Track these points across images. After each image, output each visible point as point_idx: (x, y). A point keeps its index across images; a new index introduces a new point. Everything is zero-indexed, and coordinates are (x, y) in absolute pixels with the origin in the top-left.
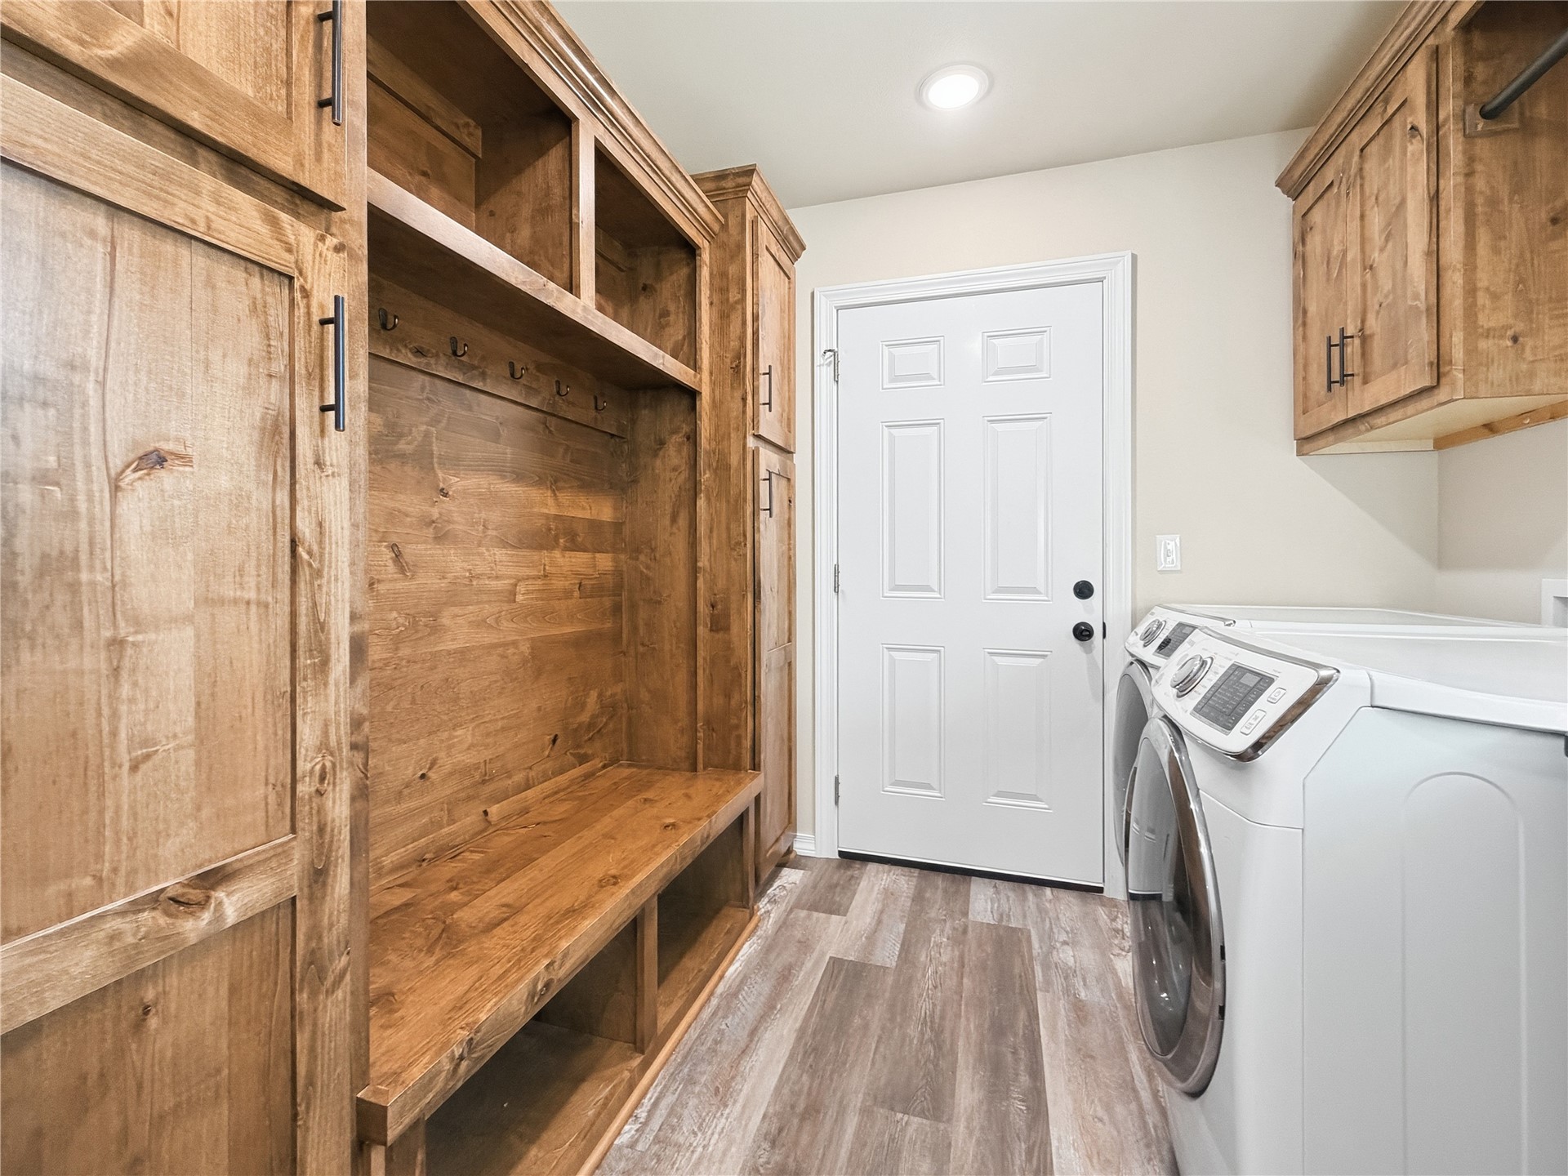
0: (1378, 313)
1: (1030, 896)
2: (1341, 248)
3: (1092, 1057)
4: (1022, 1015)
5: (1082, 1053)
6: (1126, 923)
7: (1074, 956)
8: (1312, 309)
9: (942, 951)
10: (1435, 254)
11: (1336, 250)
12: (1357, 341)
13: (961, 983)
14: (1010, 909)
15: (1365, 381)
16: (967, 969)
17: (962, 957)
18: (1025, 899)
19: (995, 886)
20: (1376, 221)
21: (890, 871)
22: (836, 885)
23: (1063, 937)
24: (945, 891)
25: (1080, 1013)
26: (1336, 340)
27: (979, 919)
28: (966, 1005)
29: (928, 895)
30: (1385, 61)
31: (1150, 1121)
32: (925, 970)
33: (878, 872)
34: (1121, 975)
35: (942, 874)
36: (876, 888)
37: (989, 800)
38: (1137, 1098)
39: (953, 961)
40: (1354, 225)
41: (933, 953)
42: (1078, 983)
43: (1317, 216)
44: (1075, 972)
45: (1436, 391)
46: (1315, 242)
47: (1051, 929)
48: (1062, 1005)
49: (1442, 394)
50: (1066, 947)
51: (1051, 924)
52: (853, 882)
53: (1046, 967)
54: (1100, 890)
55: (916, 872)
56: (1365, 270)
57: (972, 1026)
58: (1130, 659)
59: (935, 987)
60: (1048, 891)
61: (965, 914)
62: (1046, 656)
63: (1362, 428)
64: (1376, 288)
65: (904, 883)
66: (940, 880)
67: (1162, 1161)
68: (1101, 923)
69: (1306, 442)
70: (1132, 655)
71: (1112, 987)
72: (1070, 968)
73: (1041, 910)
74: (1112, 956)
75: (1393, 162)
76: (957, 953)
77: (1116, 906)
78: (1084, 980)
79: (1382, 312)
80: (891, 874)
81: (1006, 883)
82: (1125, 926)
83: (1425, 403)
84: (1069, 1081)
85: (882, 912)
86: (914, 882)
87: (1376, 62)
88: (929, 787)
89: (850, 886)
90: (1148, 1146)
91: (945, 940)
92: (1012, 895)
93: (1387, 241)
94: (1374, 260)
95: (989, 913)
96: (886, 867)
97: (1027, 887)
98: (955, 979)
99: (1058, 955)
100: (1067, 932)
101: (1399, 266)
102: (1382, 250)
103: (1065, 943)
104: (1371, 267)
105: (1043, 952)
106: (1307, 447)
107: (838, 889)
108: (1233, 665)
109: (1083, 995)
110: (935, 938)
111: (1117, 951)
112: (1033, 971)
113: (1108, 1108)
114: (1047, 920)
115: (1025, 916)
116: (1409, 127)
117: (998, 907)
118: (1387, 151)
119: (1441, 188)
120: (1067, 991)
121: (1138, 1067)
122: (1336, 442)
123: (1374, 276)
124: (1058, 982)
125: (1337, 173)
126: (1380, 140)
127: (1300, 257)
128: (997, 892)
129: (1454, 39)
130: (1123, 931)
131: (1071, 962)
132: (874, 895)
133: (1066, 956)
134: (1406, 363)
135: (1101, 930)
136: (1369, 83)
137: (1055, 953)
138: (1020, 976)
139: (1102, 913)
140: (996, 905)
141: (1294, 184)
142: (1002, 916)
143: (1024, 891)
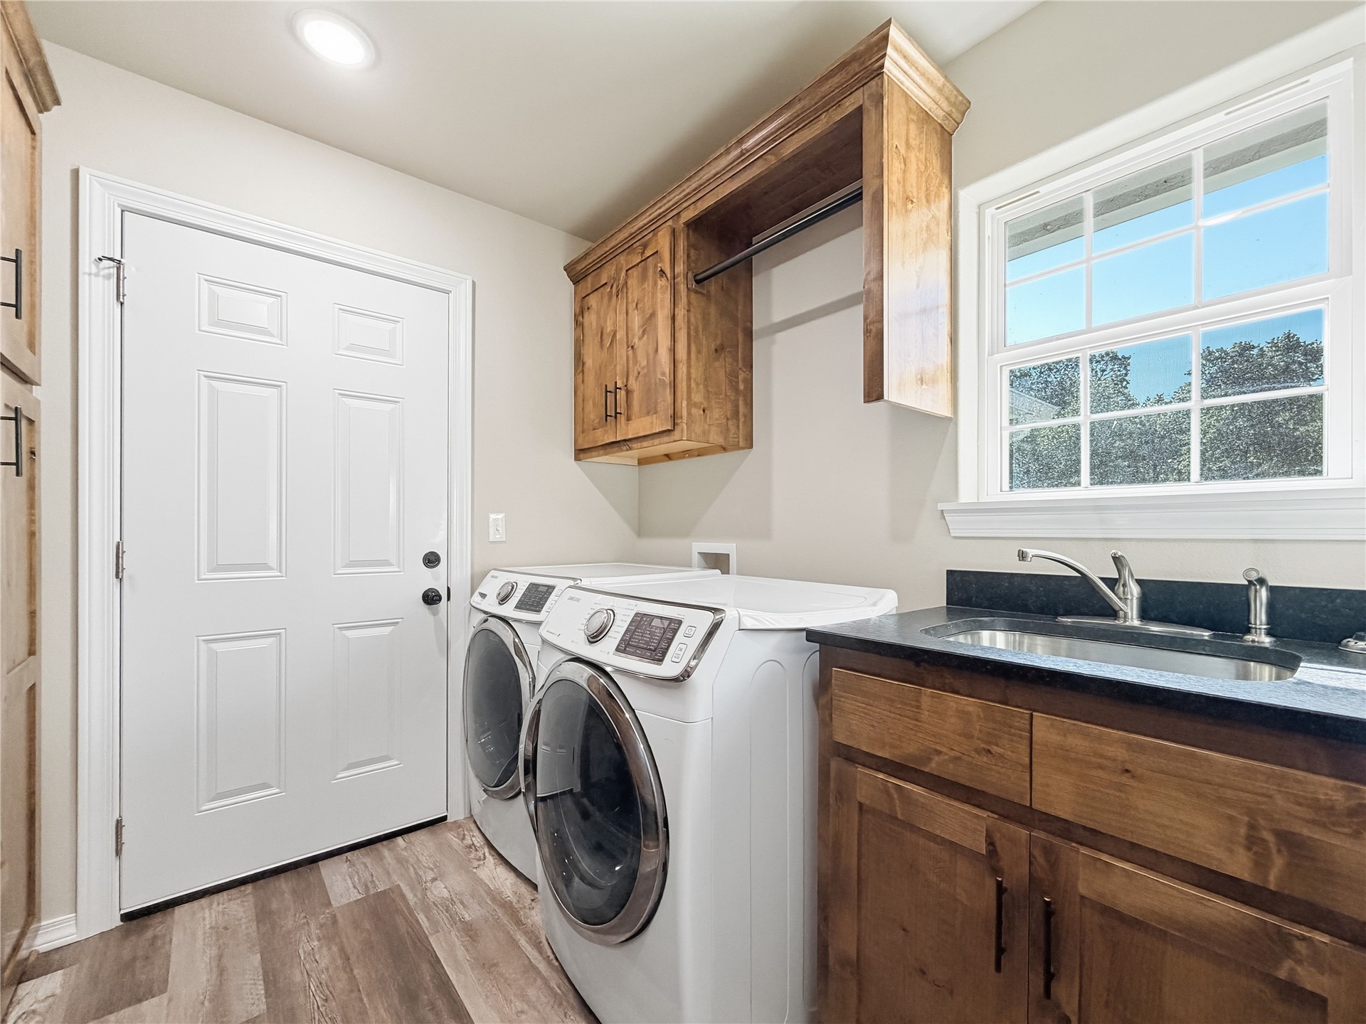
0: (637, 377)
1: (386, 853)
2: (612, 328)
3: (495, 965)
4: (425, 968)
5: (486, 966)
6: (473, 836)
7: (446, 888)
8: (589, 362)
9: (317, 957)
10: (673, 350)
11: (609, 328)
12: (623, 392)
13: (352, 978)
14: (372, 876)
15: (629, 419)
16: (353, 958)
17: (342, 950)
18: (381, 858)
19: (347, 860)
20: (636, 320)
21: (211, 904)
22: (134, 959)
23: (430, 875)
24: (294, 892)
25: (470, 932)
26: (611, 388)
27: (345, 901)
28: (368, 995)
29: (274, 906)
30: (645, 222)
31: (553, 984)
32: (306, 989)
33: (194, 914)
34: (487, 882)
35: (282, 875)
36: (200, 933)
37: (338, 776)
38: (539, 973)
39: (334, 960)
40: (621, 318)
41: (307, 966)
42: (459, 908)
43: (593, 301)
44: (452, 900)
45: (673, 433)
46: (590, 319)
47: (417, 873)
48: (455, 936)
49: (676, 435)
50: (436, 882)
51: (415, 869)
52: (159, 942)
53: (427, 910)
54: (444, 818)
55: (249, 888)
56: (628, 347)
57: (382, 1011)
58: (483, 616)
59: (326, 1000)
60: (399, 840)
61: (329, 904)
62: (398, 623)
63: (624, 448)
64: (636, 362)
65: (238, 907)
66: (284, 884)
67: (573, 1008)
68: (455, 846)
69: (581, 453)
70: (485, 613)
71: (484, 895)
72: (447, 899)
73: (401, 861)
74: (474, 870)
75: (648, 285)
76: (335, 949)
77: (459, 827)
78: (462, 903)
79: (640, 378)
80: (215, 905)
81: (357, 852)
82: (473, 839)
83: (666, 439)
84: (487, 997)
85: (220, 957)
86: (251, 899)
87: (639, 219)
88: (265, 786)
89: (157, 951)
90: (560, 1004)
91: (316, 943)
92: (367, 860)
93: (644, 332)
94: (635, 343)
95: (352, 889)
96: (204, 901)
97: (379, 845)
98: (344, 976)
99: (432, 892)
100: (432, 870)
101: (651, 352)
102: (640, 339)
103: (434, 880)
104: (632, 347)
105: (419, 899)
106: (581, 456)
107: (138, 964)
108: (637, 614)
109: (467, 918)
110: (304, 948)
111: (476, 864)
112: (418, 921)
113: (523, 997)
114: (410, 867)
115: (388, 874)
116: (659, 269)
117: (359, 879)
118: (644, 278)
119: (676, 313)
120: (454, 919)
121: (529, 948)
122: (606, 454)
123: (634, 353)
124: (442, 918)
125: (609, 277)
126: (640, 268)
127: (578, 324)
128: (352, 865)
129: (683, 228)
130: (473, 844)
131: (446, 894)
132: (200, 943)
133: (439, 891)
134: (656, 413)
135: (457, 851)
136: (633, 230)
137: (428, 894)
138: (408, 933)
139: (451, 837)
140: (356, 879)
141: (576, 273)
142: (367, 886)
143: (377, 850)
